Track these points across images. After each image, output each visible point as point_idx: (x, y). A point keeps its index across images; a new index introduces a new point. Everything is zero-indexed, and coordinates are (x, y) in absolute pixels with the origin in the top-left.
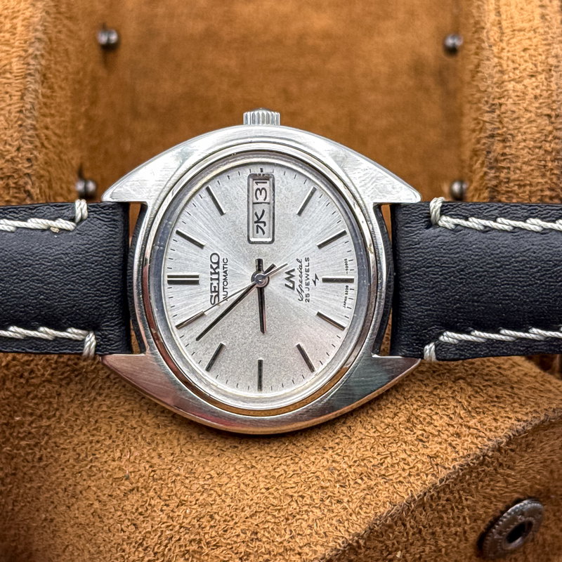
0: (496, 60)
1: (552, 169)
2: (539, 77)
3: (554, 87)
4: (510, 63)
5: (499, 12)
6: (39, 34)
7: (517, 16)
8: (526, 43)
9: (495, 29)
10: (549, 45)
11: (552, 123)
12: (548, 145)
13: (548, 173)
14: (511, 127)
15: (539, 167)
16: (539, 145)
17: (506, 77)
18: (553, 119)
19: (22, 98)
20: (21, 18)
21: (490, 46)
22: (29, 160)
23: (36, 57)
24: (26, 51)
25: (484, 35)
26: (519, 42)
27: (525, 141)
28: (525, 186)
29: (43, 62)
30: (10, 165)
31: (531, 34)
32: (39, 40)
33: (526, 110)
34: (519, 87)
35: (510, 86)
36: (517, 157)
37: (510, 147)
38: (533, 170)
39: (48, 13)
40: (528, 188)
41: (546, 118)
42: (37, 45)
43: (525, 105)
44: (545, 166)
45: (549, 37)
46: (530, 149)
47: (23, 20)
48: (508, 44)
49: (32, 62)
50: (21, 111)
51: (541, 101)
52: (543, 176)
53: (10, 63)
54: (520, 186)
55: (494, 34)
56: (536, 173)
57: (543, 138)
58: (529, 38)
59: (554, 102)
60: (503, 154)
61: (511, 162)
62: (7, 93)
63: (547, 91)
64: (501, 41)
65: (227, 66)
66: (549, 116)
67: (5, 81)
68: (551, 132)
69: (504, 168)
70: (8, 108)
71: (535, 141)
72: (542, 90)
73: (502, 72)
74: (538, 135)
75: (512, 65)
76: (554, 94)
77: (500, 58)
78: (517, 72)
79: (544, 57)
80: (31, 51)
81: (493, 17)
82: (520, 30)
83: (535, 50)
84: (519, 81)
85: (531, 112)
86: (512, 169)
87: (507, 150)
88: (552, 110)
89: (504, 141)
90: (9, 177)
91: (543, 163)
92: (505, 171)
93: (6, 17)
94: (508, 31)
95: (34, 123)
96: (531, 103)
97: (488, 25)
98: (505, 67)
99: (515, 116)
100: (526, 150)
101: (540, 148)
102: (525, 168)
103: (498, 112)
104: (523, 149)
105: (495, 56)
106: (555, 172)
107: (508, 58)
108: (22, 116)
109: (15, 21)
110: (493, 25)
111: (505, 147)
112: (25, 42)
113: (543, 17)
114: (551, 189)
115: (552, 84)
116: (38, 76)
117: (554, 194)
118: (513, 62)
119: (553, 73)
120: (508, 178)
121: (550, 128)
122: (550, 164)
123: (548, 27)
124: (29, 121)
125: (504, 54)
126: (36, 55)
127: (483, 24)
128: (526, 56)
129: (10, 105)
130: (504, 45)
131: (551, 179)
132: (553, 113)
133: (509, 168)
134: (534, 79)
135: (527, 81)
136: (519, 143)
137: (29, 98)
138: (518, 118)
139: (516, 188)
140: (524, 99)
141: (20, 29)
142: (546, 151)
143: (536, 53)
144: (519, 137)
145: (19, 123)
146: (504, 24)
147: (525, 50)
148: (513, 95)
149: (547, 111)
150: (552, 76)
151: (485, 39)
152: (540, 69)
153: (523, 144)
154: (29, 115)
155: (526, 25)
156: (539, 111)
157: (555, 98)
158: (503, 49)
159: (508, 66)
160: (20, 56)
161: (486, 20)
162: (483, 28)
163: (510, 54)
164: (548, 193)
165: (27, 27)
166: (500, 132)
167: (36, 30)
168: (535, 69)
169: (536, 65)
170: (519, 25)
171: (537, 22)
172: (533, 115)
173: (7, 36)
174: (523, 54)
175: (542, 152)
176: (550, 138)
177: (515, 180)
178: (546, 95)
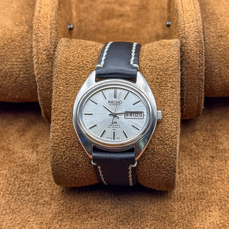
0: (182, 18)
1: (199, 46)
2: (194, 22)
3: (199, 24)
4: (186, 19)
5: (182, 7)
6: (54, 18)
7: (187, 8)
8: (190, 14)
9: (182, 11)
10: (197, 14)
11: (199, 34)
12: (198, 39)
13: (198, 47)
14: (187, 35)
15: (196, 45)
16: (195, 39)
17: (185, 22)
18: (199, 33)
19: (51, 35)
20: (49, 14)
21: (181, 15)
22: (54, 51)
23: (54, 24)
24: (51, 23)
25: (179, 12)
26: (189, 14)
27: (191, 39)
28: (192, 51)
29: (56, 25)
30: (48, 52)
31: (192, 12)
32: (54, 19)
33: (191, 31)
34: (189, 25)
35: (187, 24)
36: (189, 43)
37: (187, 40)
38: (194, 46)
39: (56, 13)
40: (193, 51)
41: (197, 32)
42: (54, 21)
43: (191, 29)
44: (197, 45)
45: (196, 12)
46: (193, 41)
47: (50, 15)
48: (185, 14)
49: (53, 25)
50: (51, 38)
51: (195, 28)
52: (197, 48)
53: (47, 26)
54: (191, 51)
55: (182, 12)
56: (195, 47)
57: (196, 38)
58: (191, 13)
59: (199, 28)
60: (186, 43)
61: (188, 44)
62: (47, 33)
63: (197, 25)
64: (183, 14)
65: (103, 38)
66: (198, 32)
67: (46, 30)
68: (198, 36)
69: (186, 46)
70: (47, 37)
71: (194, 39)
72: (195, 25)
73: (184, 21)
74: (195, 37)
75: (187, 19)
76: (199, 26)
77: (184, 18)
78: (188, 21)
79: (195, 17)
80: (52, 22)
81: (181, 8)
82: (188, 11)
83: (193, 15)
84: (189, 23)
85: (193, 31)
86: (188, 46)
87: (187, 41)
88: (198, 30)
89: (185, 39)
90: (48, 56)
91: (197, 44)
92: (186, 47)
93: (45, 15)
94: (185, 11)
95: (54, 41)
96: (193, 29)
97: (180, 10)
98: (185, 20)
99: (188, 32)
100: (192, 41)
101: (196, 40)
102: (192, 46)
103: (184, 31)
104: (191, 41)
105: (182, 17)
106: (200, 46)
107: (186, 18)
108: (51, 39)
109: (47, 15)
110: (181, 10)
111: (186, 41)
112: (51, 20)
113: (195, 7)
114: (199, 51)
115: (198, 24)
116: (55, 29)
117: (200, 53)
118: (187, 18)
119: (198, 21)
120: (187, 49)
121: (198, 35)
122: (199, 45)
123: (196, 10)
124: (53, 41)
125: (185, 17)
126: (54, 23)
127: (178, 10)
128: (191, 17)
129: (48, 36)
130: (184, 14)
131: (199, 49)
132: (199, 31)
133: (187, 46)
134: (193, 23)
135: (191, 23)
136: (190, 39)
137: (53, 34)
138: (189, 33)
139: (190, 51)
140: (191, 28)
141: (49, 17)
142: (197, 41)
143: (193, 16)
144: (190, 38)
145: (50, 41)
146: (184, 9)
147: (190, 15)
148: (188, 27)
149: (197, 30)
150: (198, 22)
151: (179, 13)
152: (194, 20)
153: (191, 40)
154: (53, 39)
155: (190, 9)
156: (195, 31)
157: (199, 27)
158: (184, 16)
159: (186, 20)
160: (50, 24)
161: (179, 8)
162: (178, 11)
163: (186, 17)
164: (198, 52)
165: (51, 17)
166: (184, 37)
167: (53, 17)
168: (193, 20)
169: (193, 19)
170: (188, 10)
171: (193, 8)
172: (193, 32)
173: (46, 19)
174: (189, 16)
175: (196, 41)
176: (198, 38)
177: (189, 49)
178: (196, 26)
